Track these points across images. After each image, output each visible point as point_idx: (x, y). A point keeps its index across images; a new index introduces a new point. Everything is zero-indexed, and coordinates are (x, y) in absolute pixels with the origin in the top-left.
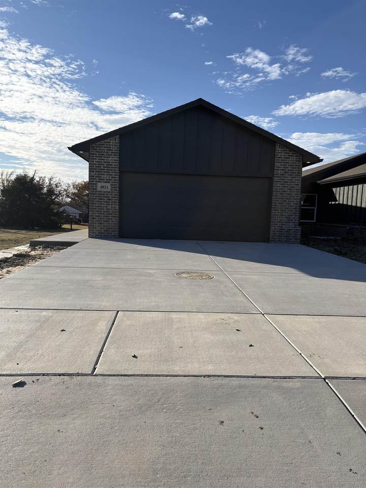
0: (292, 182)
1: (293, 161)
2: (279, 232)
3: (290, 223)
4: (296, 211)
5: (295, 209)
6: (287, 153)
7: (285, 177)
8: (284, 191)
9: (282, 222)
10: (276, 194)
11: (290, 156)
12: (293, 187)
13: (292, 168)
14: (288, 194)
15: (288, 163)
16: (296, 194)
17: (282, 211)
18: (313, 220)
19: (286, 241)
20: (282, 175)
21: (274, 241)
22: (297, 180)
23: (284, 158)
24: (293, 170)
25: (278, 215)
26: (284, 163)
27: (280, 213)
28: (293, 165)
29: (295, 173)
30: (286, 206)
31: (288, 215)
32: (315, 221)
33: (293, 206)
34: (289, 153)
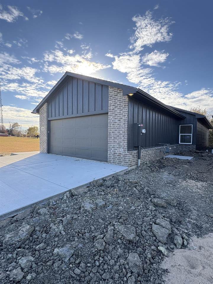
0: (121, 114)
1: (121, 96)
2: (113, 155)
3: (120, 148)
4: (124, 138)
5: (123, 136)
6: (116, 91)
7: (115, 111)
8: (115, 122)
9: (115, 148)
10: (110, 125)
11: (118, 93)
12: (121, 118)
13: (120, 102)
14: (118, 124)
15: (117, 99)
16: (123, 124)
17: (115, 138)
18: (191, 143)
19: (118, 163)
20: (113, 109)
21: (110, 162)
22: (124, 112)
23: (114, 96)
24: (121, 104)
25: (112, 142)
26: (114, 100)
27: (113, 140)
28: (121, 100)
29: (122, 106)
30: (117, 134)
31: (118, 142)
32: (191, 144)
33: (122, 134)
34: (118, 91)
